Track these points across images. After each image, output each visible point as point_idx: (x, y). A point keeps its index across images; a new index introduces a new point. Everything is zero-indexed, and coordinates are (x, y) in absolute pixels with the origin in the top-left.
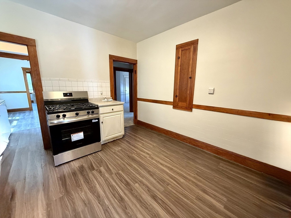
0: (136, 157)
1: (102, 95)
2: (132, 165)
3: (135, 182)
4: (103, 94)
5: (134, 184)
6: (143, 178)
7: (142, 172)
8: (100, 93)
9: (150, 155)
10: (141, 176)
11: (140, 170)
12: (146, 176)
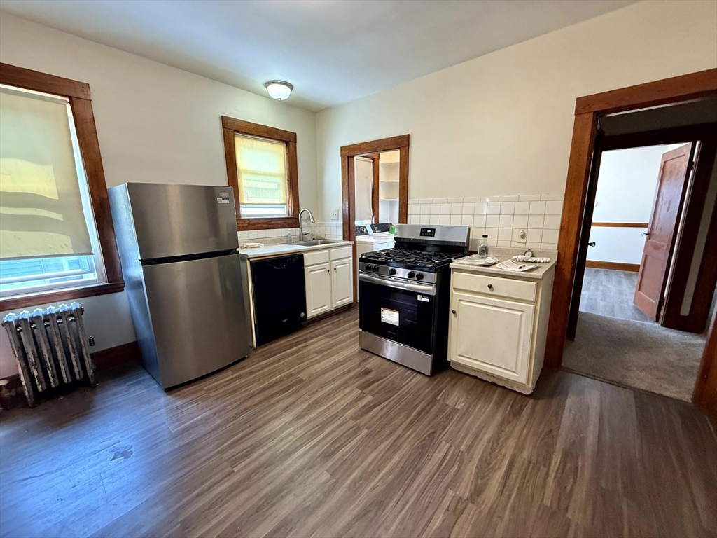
0: (438, 456)
1: (524, 241)
2: (395, 452)
3: (334, 472)
4: (529, 238)
5: (327, 471)
6: (349, 488)
7: (372, 484)
8: (518, 233)
9: (471, 499)
10: (354, 483)
11: (381, 475)
12: (357, 498)
